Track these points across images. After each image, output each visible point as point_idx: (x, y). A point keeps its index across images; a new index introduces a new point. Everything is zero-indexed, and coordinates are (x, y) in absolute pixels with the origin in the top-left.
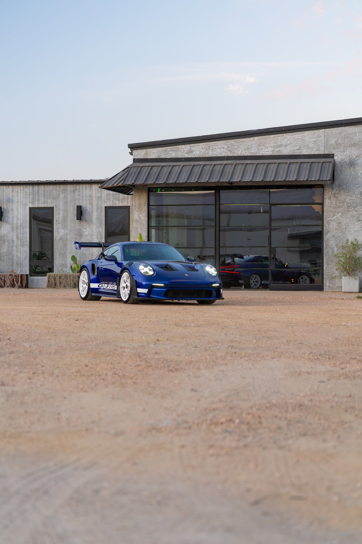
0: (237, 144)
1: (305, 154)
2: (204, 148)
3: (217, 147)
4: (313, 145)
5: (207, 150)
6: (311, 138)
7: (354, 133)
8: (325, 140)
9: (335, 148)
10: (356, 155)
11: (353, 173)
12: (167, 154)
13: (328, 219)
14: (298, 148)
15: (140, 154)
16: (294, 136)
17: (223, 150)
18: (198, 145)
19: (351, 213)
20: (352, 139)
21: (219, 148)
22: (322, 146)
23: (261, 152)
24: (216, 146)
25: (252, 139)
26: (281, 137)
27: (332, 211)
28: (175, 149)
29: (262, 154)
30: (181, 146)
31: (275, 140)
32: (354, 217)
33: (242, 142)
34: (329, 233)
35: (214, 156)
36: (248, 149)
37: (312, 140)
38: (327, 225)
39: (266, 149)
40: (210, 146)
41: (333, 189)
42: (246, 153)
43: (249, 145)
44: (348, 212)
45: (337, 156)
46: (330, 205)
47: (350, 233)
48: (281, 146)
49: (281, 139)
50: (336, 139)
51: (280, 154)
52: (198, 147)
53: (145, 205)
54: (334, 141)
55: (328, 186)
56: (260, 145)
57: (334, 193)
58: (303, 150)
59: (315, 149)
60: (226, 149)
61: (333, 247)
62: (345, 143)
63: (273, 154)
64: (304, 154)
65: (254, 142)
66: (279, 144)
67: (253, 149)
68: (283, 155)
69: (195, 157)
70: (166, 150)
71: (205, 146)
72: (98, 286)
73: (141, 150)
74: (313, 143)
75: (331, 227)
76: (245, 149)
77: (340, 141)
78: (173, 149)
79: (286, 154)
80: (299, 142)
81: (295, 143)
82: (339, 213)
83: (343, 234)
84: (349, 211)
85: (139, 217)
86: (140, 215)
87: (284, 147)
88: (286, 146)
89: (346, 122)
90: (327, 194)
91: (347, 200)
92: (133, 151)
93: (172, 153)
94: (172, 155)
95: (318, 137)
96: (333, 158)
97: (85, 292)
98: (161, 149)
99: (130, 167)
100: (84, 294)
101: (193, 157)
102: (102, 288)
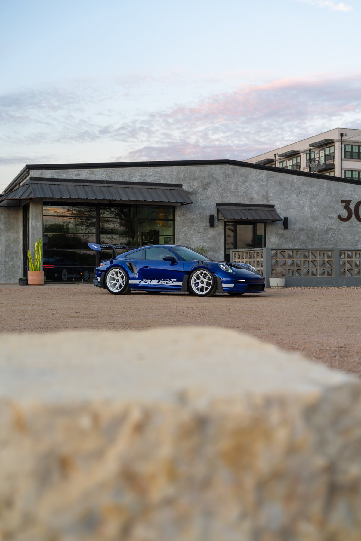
0: (114, 172)
1: (163, 183)
2: (88, 172)
3: (98, 173)
4: (168, 177)
5: (91, 174)
6: (166, 172)
7: (196, 171)
8: (177, 174)
9: (183, 180)
10: (197, 186)
11: (195, 199)
12: (59, 175)
13: (178, 231)
14: (158, 178)
15: (34, 174)
16: (155, 169)
17: (104, 175)
18: (84, 170)
19: (194, 227)
20: (194, 175)
21: (100, 173)
22: (174, 178)
23: (132, 179)
24: (98, 172)
25: (125, 169)
26: (146, 169)
27: (181, 225)
28: (66, 172)
29: (132, 181)
30: (70, 170)
31: (141, 171)
32: (196, 230)
33: (117, 170)
34: (179, 241)
35: (96, 179)
36: (122, 176)
37: (167, 173)
38: (178, 235)
39: (135, 177)
40: (93, 172)
41: (181, 209)
42: (120, 179)
43: (123, 173)
45: (184, 186)
46: (180, 221)
47: (193, 241)
48: (146, 176)
49: (146, 170)
50: (184, 174)
51: (145, 182)
52: (84, 171)
53: (41, 215)
54: (182, 175)
55: (178, 207)
56: (131, 174)
57: (183, 212)
58: (161, 180)
59: (169, 180)
60: (106, 175)
62: (190, 177)
63: (141, 182)
65: (127, 171)
66: (144, 174)
67: (126, 176)
69: (82, 180)
70: (58, 172)
72: (140, 282)
73: (38, 170)
74: (168, 175)
75: (180, 237)
76: (120, 176)
77: (186, 176)
78: (64, 172)
79: (149, 182)
80: (159, 174)
81: (156, 174)
82: (186, 227)
83: (188, 242)
84: (192, 225)
85: (36, 225)
86: (37, 224)
88: (149, 176)
89: (191, 163)
90: (178, 213)
91: (191, 218)
92: (30, 171)
93: (63, 175)
94: (63, 176)
95: (171, 171)
96: (182, 187)
97: (119, 288)
98: (54, 171)
99: (29, 184)
100: (117, 289)
101: (80, 179)
102: (146, 283)
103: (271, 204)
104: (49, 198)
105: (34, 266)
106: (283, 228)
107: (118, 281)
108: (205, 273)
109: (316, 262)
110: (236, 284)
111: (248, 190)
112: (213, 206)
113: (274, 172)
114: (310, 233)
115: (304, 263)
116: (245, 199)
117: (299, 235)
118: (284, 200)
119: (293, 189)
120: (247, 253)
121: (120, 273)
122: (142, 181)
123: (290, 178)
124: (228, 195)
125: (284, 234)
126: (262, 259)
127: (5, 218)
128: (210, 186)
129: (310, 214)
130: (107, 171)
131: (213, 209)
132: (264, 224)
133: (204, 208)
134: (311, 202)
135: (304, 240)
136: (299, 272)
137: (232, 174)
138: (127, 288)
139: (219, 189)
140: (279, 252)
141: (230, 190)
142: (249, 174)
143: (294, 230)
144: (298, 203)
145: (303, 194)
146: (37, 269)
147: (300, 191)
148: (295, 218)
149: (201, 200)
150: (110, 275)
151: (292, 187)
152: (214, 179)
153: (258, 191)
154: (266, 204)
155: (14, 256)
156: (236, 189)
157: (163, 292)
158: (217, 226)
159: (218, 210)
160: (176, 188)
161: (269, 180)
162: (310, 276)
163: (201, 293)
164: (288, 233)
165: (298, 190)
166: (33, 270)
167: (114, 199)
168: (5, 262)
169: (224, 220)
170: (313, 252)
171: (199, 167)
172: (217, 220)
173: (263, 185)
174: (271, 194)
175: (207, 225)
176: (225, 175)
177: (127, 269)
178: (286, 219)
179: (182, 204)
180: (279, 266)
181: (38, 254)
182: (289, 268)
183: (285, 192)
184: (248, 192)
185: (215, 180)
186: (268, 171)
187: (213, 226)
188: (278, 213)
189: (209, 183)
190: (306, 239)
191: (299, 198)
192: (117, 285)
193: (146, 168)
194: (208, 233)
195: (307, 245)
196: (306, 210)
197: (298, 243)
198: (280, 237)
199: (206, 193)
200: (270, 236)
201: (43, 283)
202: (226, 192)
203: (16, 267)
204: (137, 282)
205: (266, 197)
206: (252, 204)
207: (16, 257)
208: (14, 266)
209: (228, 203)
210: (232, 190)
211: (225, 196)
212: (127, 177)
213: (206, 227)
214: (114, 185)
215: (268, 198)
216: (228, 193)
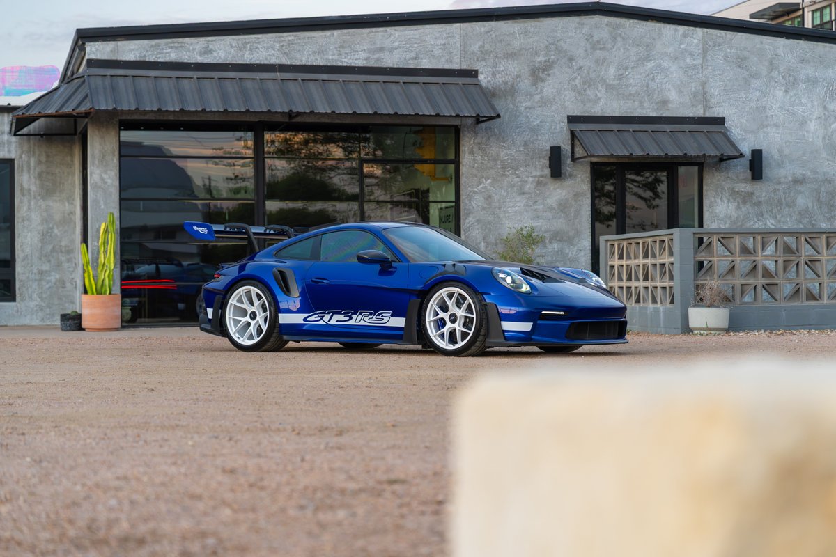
0: (299, 41)
1: (427, 67)
2: (234, 45)
3: (259, 46)
4: (441, 51)
5: (240, 50)
6: (436, 38)
7: (512, 34)
8: (462, 44)
9: (480, 59)
10: (516, 73)
11: (511, 106)
12: (160, 53)
13: (469, 189)
14: (413, 55)
15: (96, 50)
16: (407, 32)
17: (273, 52)
18: (223, 40)
19: (509, 179)
20: (509, 44)
21: (264, 47)
22: (456, 55)
23: (346, 60)
24: (259, 43)
25: (328, 33)
26: (383, 33)
27: (476, 176)
28: (176, 45)
29: (347, 63)
30: (187, 40)
31: (371, 38)
32: (514, 186)
33: (308, 38)
34: (471, 215)
35: (254, 62)
36: (320, 52)
37: (438, 42)
38: (467, 201)
39: (354, 55)
40: (246, 43)
41: (476, 134)
42: (317, 59)
43: (322, 46)
44: (504, 178)
45: (482, 74)
46: (471, 164)
47: (507, 215)
48: (381, 49)
49: (382, 36)
50: (481, 43)
51: (380, 66)
52: (221, 43)
53: (114, 155)
54: (477, 47)
55: (468, 128)
56: (342, 47)
57: (479, 141)
58: (422, 59)
59: (443, 60)
60: (278, 50)
61: (478, 241)
62: (497, 50)
63: (369, 65)
64: (424, 67)
65: (332, 40)
66: (378, 46)
67: (330, 53)
68: (387, 68)
69: (217, 64)
70: (157, 46)
71: (235, 41)
72: (305, 319)
73: (105, 42)
74: (440, 47)
75: (474, 205)
76: (314, 53)
77: (487, 47)
78: (172, 45)
79: (391, 66)
80: (416, 45)
81: (408, 45)
82: (488, 179)
83: (495, 217)
84: (505, 175)
85: (102, 179)
87: (388, 53)
88: (391, 50)
89: (499, 13)
90: (467, 144)
91: (502, 155)
92: (87, 43)
93: (170, 52)
94: (170, 55)
95: (449, 37)
96: (477, 77)
97: (255, 335)
98: (148, 44)
99: (83, 76)
100: (251, 338)
101: (212, 62)
102: (321, 322)
103: (716, 115)
104: (130, 112)
105: (96, 284)
106: (750, 177)
107: (253, 316)
108: (460, 294)
109: (817, 264)
110: (539, 322)
111: (653, 79)
112: (558, 125)
113: (723, 32)
114: (823, 189)
115: (785, 269)
116: (645, 105)
117: (792, 194)
118: (752, 104)
119: (775, 74)
120: (639, 243)
121: (259, 297)
122: (371, 64)
123: (766, 46)
124: (599, 95)
125: (752, 193)
126: (672, 260)
127: (40, 163)
128: (550, 72)
129: (824, 138)
130: (282, 39)
131: (559, 132)
132: (696, 168)
133: (535, 130)
134: (825, 108)
135: (808, 208)
136: (771, 293)
137: (610, 41)
138: (274, 335)
139: (574, 79)
140: (715, 238)
141: (605, 81)
142: (654, 39)
143: (780, 183)
144: (788, 110)
145: (802, 86)
146: (103, 291)
147: (795, 80)
148: (780, 151)
149: (528, 110)
150: (235, 302)
151: (772, 69)
152: (561, 55)
153: (679, 83)
154: (702, 116)
155: (63, 259)
156: (620, 79)
157: (384, 346)
158: (571, 176)
159: (573, 135)
160: (461, 80)
161: (710, 52)
162: (802, 302)
163: (451, 347)
164: (762, 190)
165: (789, 76)
166: (93, 294)
167: (295, 111)
168: (41, 273)
169: (587, 159)
170: (810, 238)
171: (522, 25)
172: (570, 159)
173: (695, 67)
174: (715, 90)
175: (543, 173)
176: (590, 43)
177: (273, 286)
178: (757, 156)
179: (478, 120)
180: (716, 276)
181: (105, 252)
182: (744, 282)
183: (755, 83)
184: (653, 85)
185: (564, 56)
186: (705, 30)
187: (560, 176)
188: (733, 139)
189: (548, 64)
190: (813, 207)
191: (791, 97)
192: (251, 327)
193: (383, 31)
194: (548, 193)
195: (815, 221)
196: (812, 128)
197: (791, 217)
198: (740, 201)
199: (542, 90)
200: (713, 199)
201: (119, 326)
202: (593, 87)
203: (68, 285)
204: (298, 319)
205: (703, 97)
206: (664, 115)
207: (69, 261)
208: (62, 283)
209: (599, 114)
210: (611, 82)
211: (592, 96)
212: (332, 55)
213: (541, 179)
214: (300, 76)
215: (707, 101)
216: (600, 88)
